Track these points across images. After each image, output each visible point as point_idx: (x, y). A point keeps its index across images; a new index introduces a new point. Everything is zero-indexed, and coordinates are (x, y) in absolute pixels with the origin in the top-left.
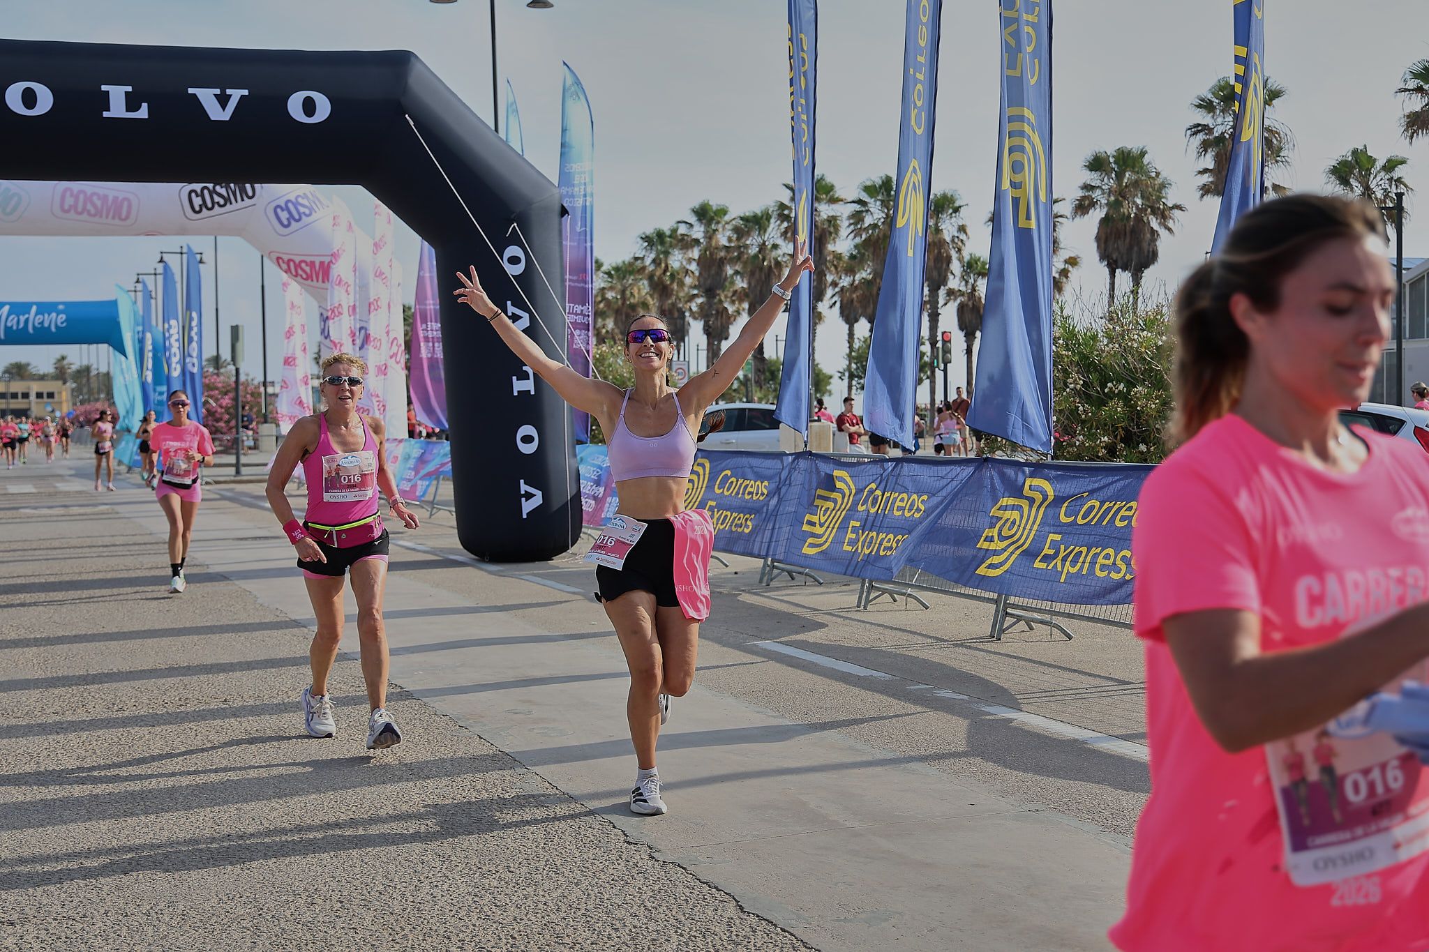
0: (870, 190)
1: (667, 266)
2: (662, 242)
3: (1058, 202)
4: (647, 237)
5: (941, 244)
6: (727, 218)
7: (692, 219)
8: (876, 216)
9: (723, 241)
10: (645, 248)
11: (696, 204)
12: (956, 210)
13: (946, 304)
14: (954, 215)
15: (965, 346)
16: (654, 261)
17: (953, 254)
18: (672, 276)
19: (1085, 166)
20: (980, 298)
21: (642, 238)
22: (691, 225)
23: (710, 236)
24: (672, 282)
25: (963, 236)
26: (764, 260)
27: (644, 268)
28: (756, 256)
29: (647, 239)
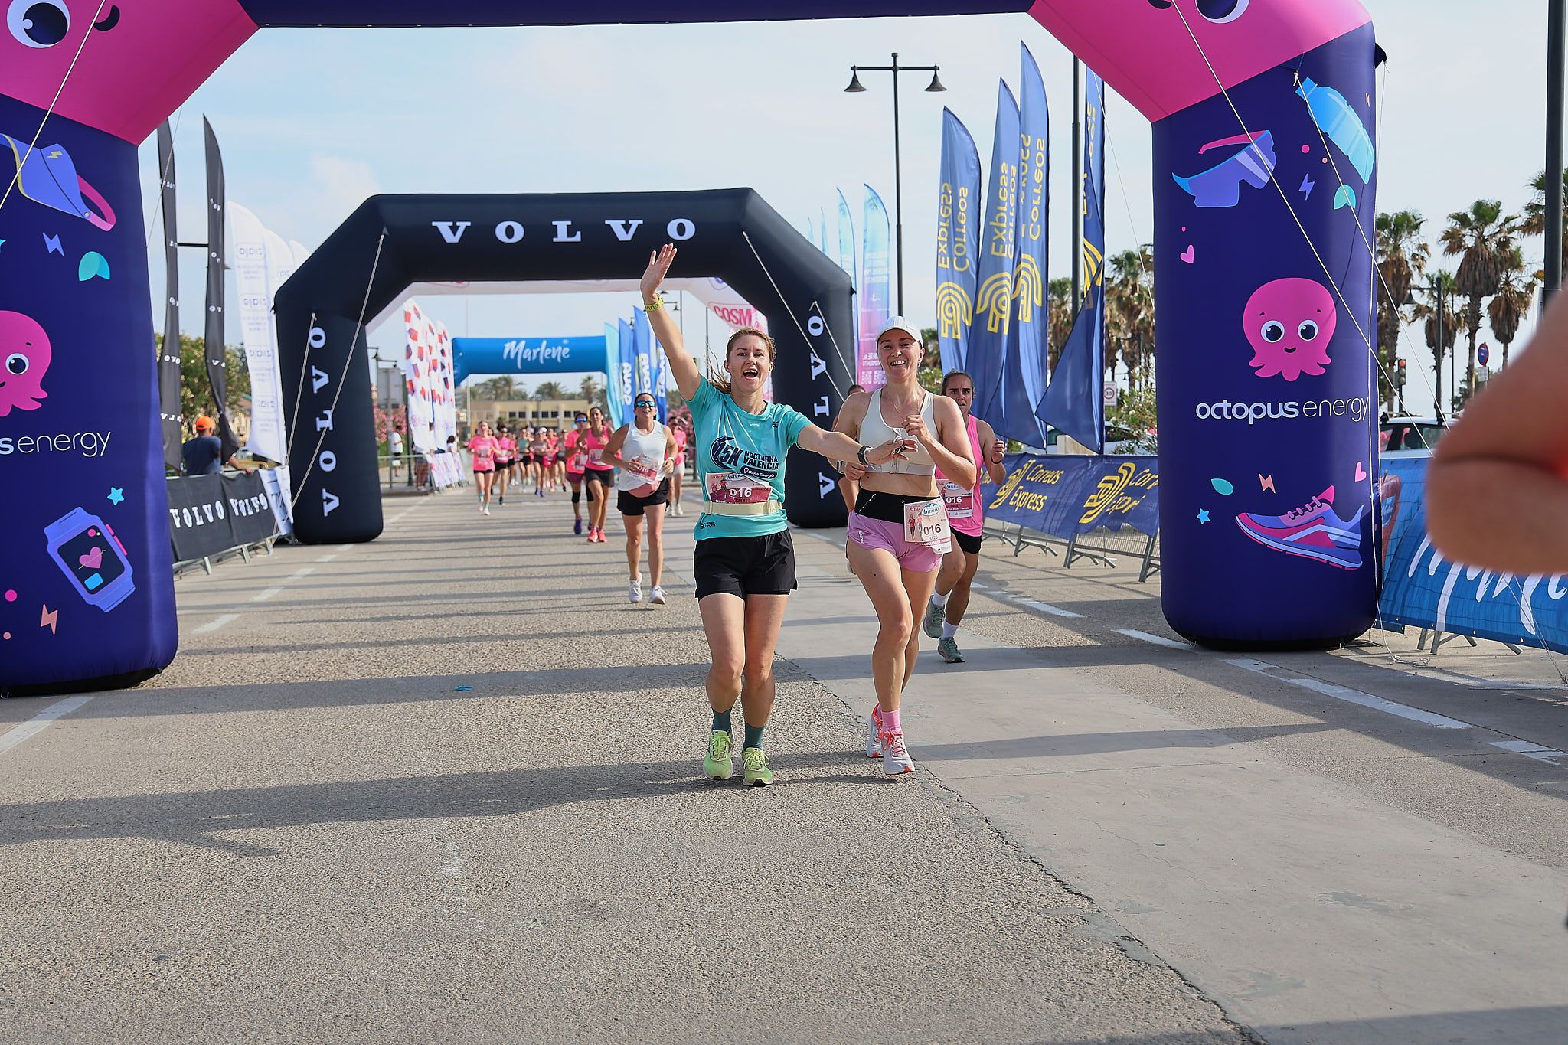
1: (1134, 287)
3: (1514, 219)
4: (1116, 259)
10: (1115, 270)
12: (1416, 227)
13: (1413, 321)
14: (1414, 233)
15: (1434, 363)
16: (1121, 282)
17: (1415, 273)
18: (1140, 297)
19: (1532, 185)
20: (1449, 314)
21: (1111, 261)
24: (1140, 303)
25: (1425, 255)
27: (1112, 289)
29: (1116, 261)
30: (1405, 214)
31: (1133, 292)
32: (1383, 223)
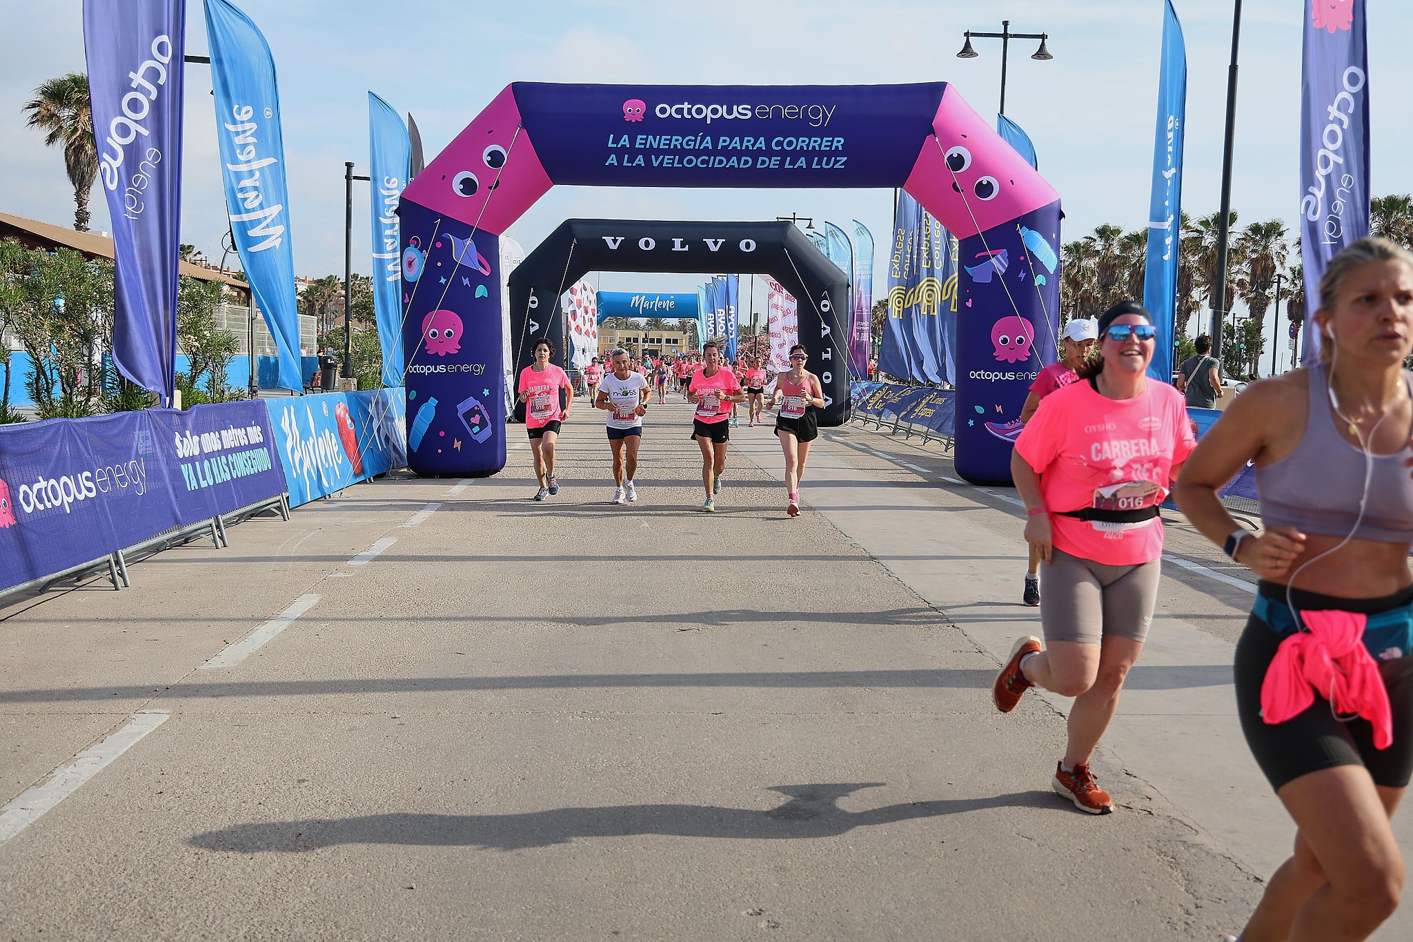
0: (1205, 223)
1: (1079, 268)
2: (1078, 252)
5: (1267, 257)
6: (1122, 235)
7: (1096, 236)
8: (1208, 241)
9: (1117, 252)
11: (1100, 225)
12: (1281, 234)
14: (1279, 238)
22: (1095, 240)
23: (1108, 247)
25: (1284, 253)
26: (1140, 267)
28: (1135, 264)
29: (1067, 248)
30: (1272, 224)
31: (1078, 272)
32: (1256, 229)
